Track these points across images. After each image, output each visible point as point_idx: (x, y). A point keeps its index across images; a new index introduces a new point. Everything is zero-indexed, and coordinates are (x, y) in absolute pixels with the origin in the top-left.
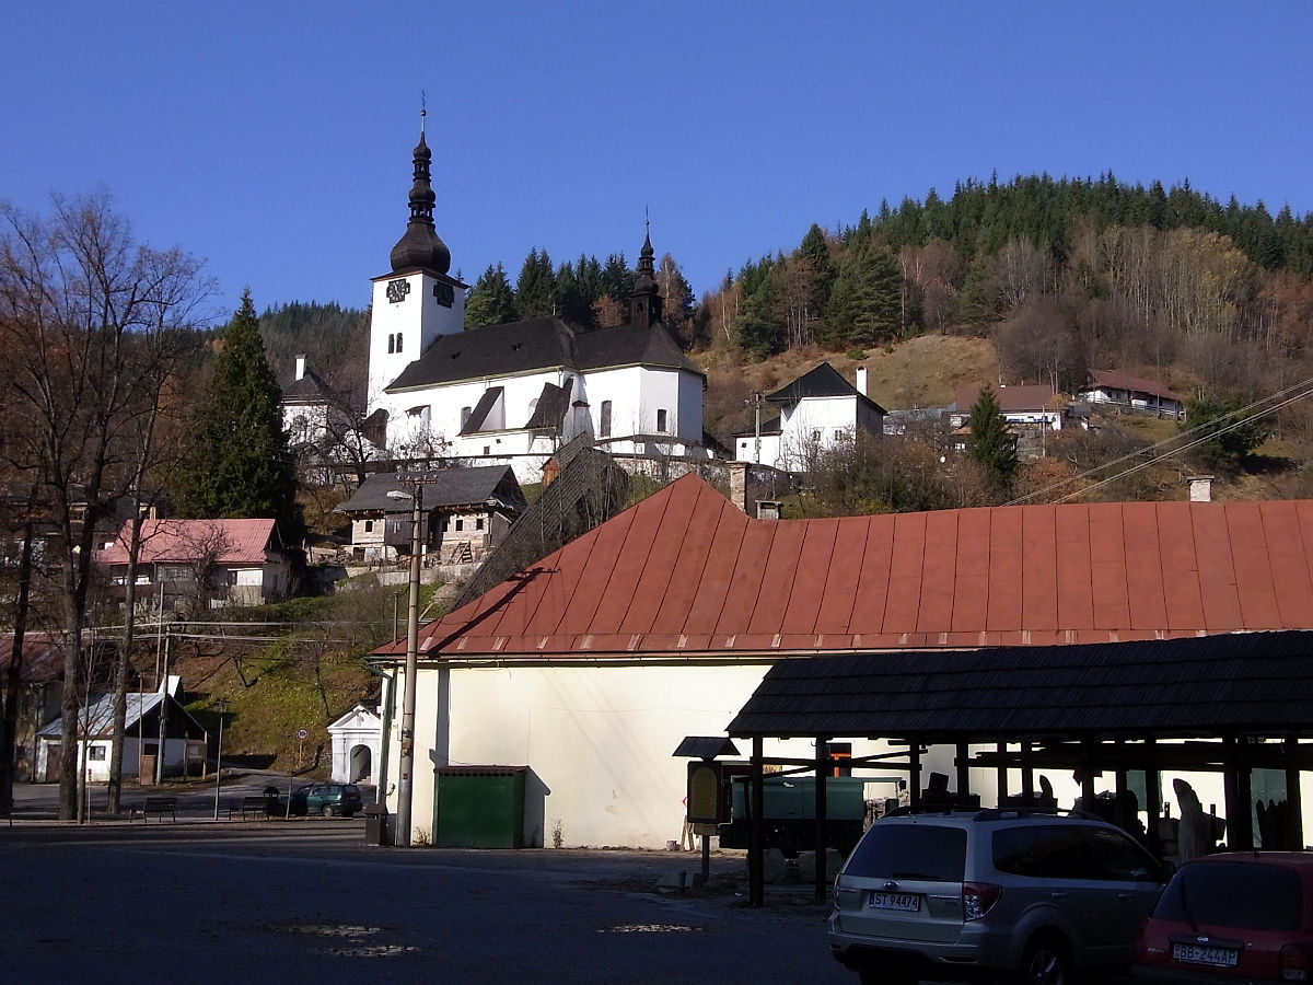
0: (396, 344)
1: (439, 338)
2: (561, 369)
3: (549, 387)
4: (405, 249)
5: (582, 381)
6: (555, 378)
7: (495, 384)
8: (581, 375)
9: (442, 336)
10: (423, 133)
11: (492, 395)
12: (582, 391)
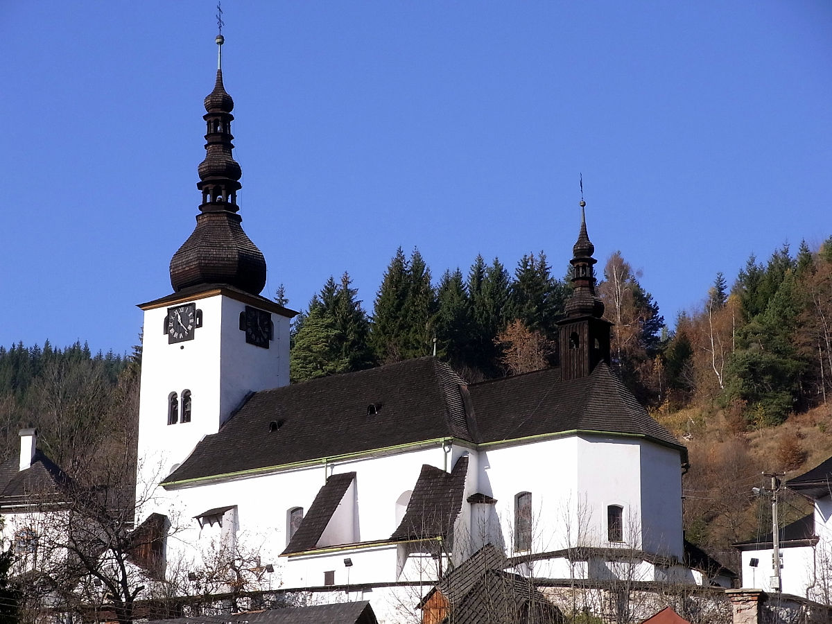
0: (180, 409)
1: (250, 397)
2: (448, 443)
3: (428, 473)
4: (192, 255)
5: (483, 463)
6: (439, 457)
7: (341, 469)
8: (480, 451)
9: (254, 393)
10: (220, 72)
11: (337, 488)
12: (482, 478)
